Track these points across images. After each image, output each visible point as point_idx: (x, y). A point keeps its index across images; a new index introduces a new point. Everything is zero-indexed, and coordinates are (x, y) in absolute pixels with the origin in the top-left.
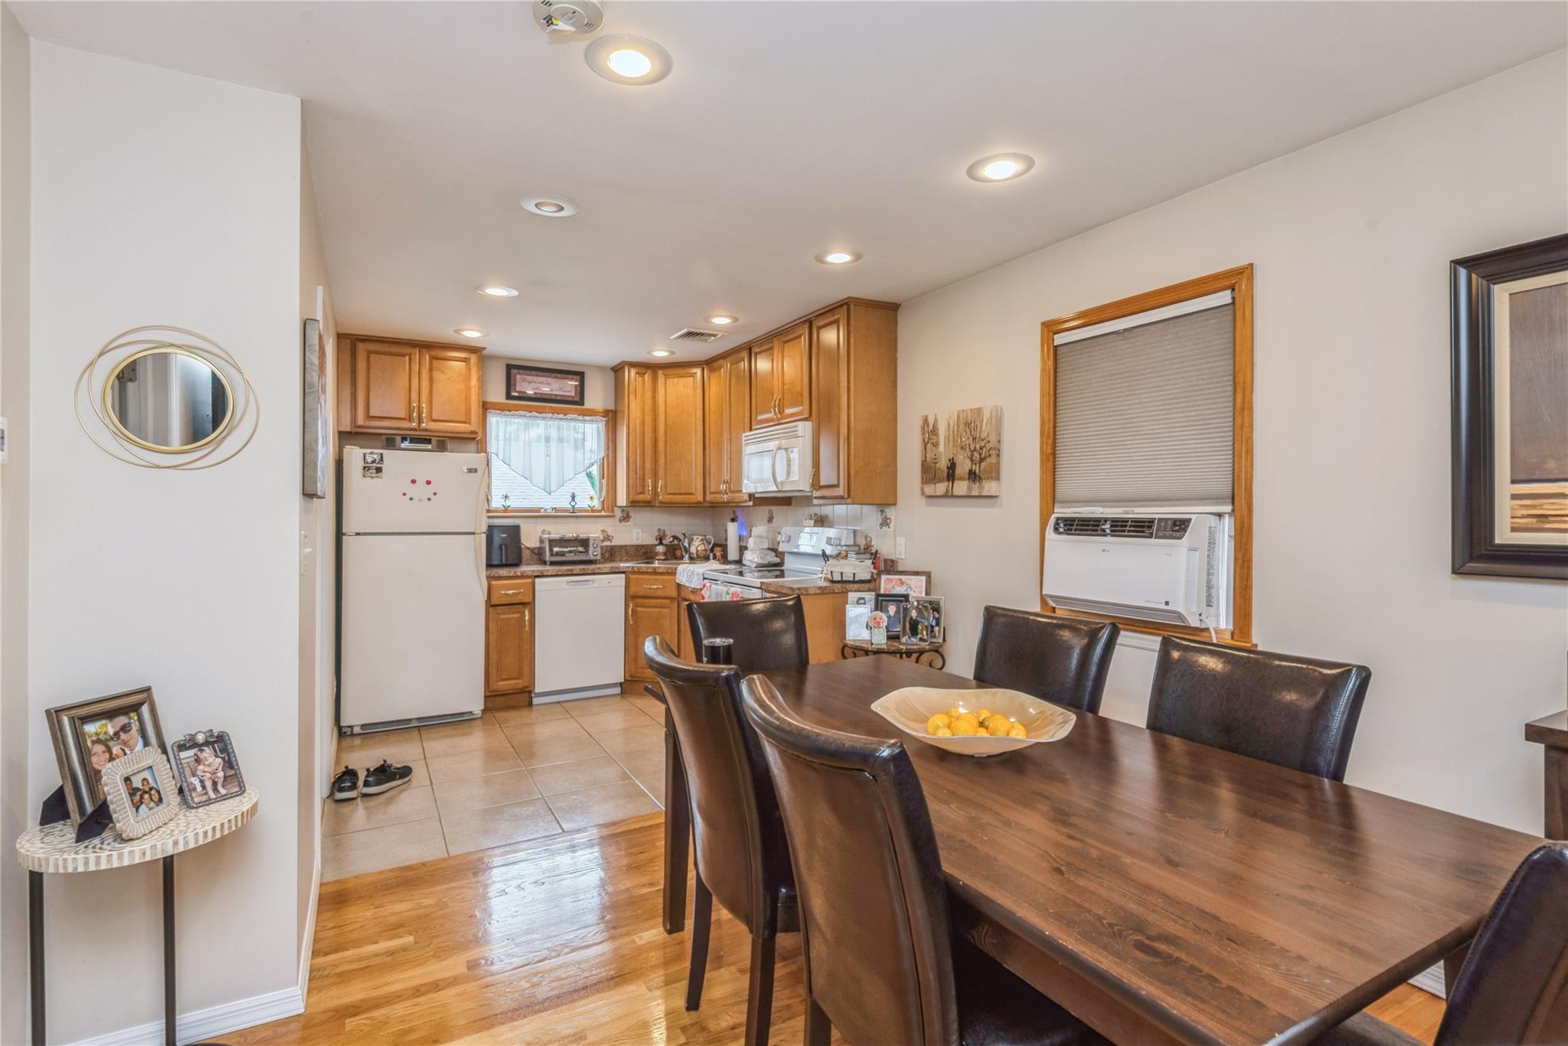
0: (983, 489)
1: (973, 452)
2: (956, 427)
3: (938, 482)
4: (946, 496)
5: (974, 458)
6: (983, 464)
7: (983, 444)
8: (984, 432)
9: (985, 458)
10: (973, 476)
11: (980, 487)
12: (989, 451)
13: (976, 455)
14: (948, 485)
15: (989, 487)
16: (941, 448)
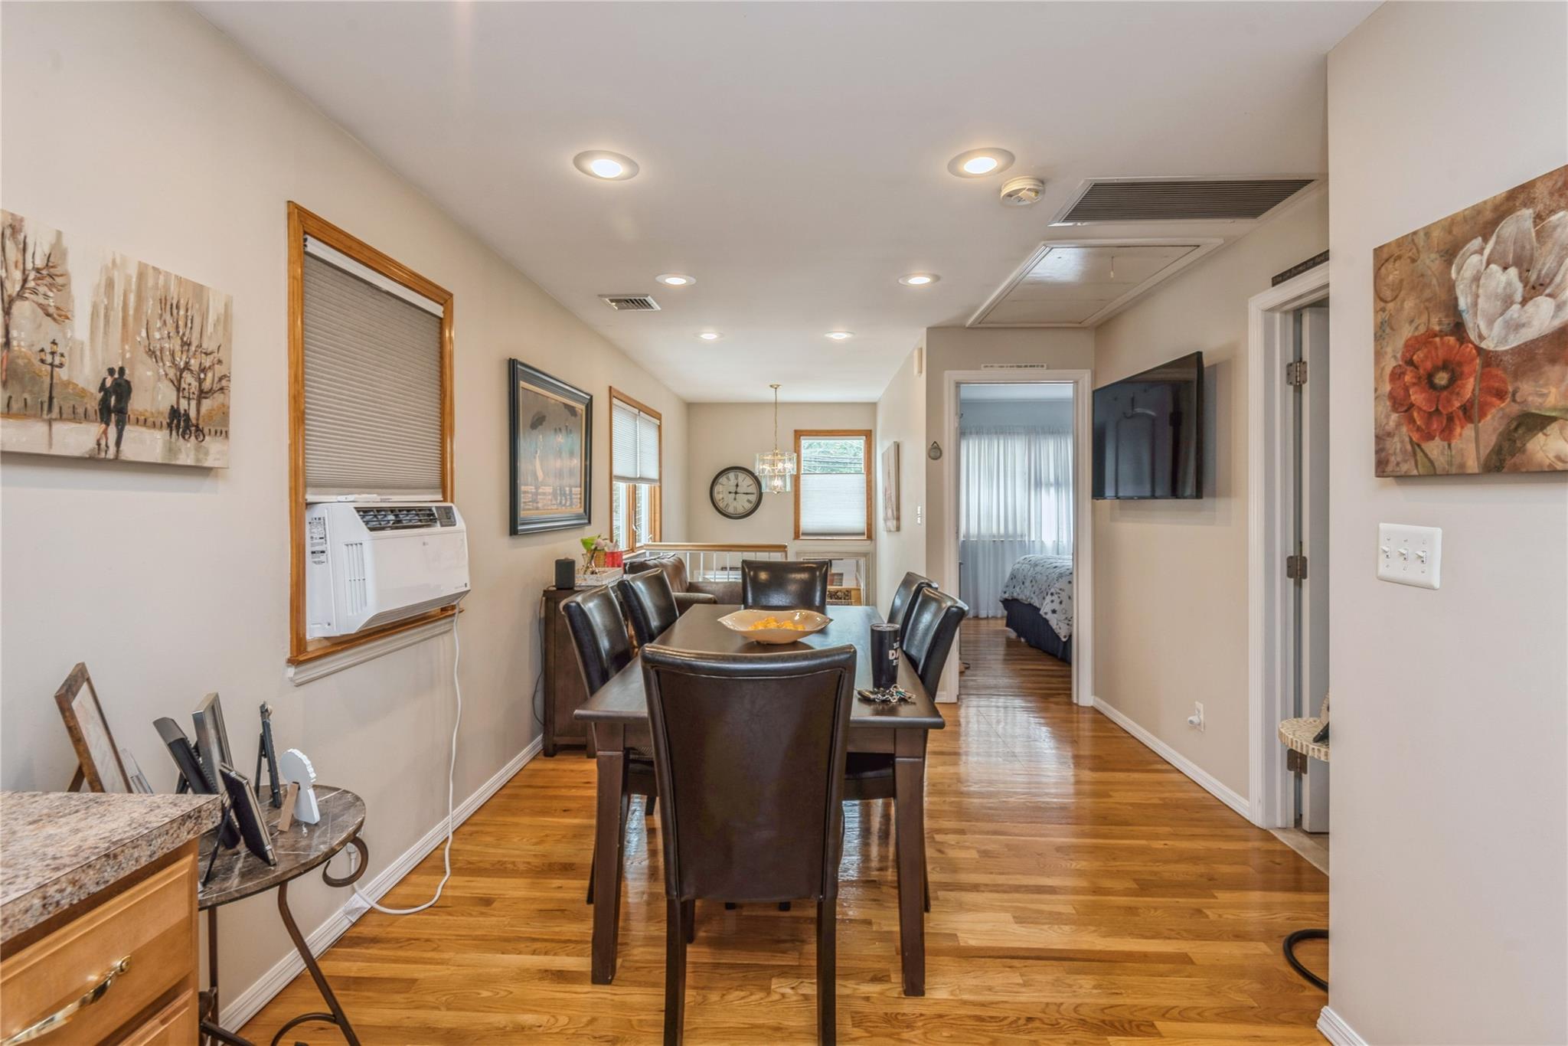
0: (207, 453)
1: (182, 371)
2: (132, 298)
3: (61, 418)
4: (91, 461)
5: (183, 385)
6: (206, 404)
7: (207, 363)
8: (210, 338)
9: (211, 391)
10: (179, 422)
11: (198, 449)
12: (220, 379)
13: (188, 379)
14: (105, 432)
15: (214, 451)
16: (80, 328)
